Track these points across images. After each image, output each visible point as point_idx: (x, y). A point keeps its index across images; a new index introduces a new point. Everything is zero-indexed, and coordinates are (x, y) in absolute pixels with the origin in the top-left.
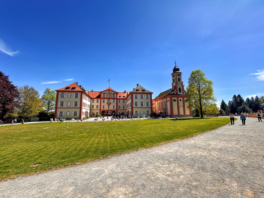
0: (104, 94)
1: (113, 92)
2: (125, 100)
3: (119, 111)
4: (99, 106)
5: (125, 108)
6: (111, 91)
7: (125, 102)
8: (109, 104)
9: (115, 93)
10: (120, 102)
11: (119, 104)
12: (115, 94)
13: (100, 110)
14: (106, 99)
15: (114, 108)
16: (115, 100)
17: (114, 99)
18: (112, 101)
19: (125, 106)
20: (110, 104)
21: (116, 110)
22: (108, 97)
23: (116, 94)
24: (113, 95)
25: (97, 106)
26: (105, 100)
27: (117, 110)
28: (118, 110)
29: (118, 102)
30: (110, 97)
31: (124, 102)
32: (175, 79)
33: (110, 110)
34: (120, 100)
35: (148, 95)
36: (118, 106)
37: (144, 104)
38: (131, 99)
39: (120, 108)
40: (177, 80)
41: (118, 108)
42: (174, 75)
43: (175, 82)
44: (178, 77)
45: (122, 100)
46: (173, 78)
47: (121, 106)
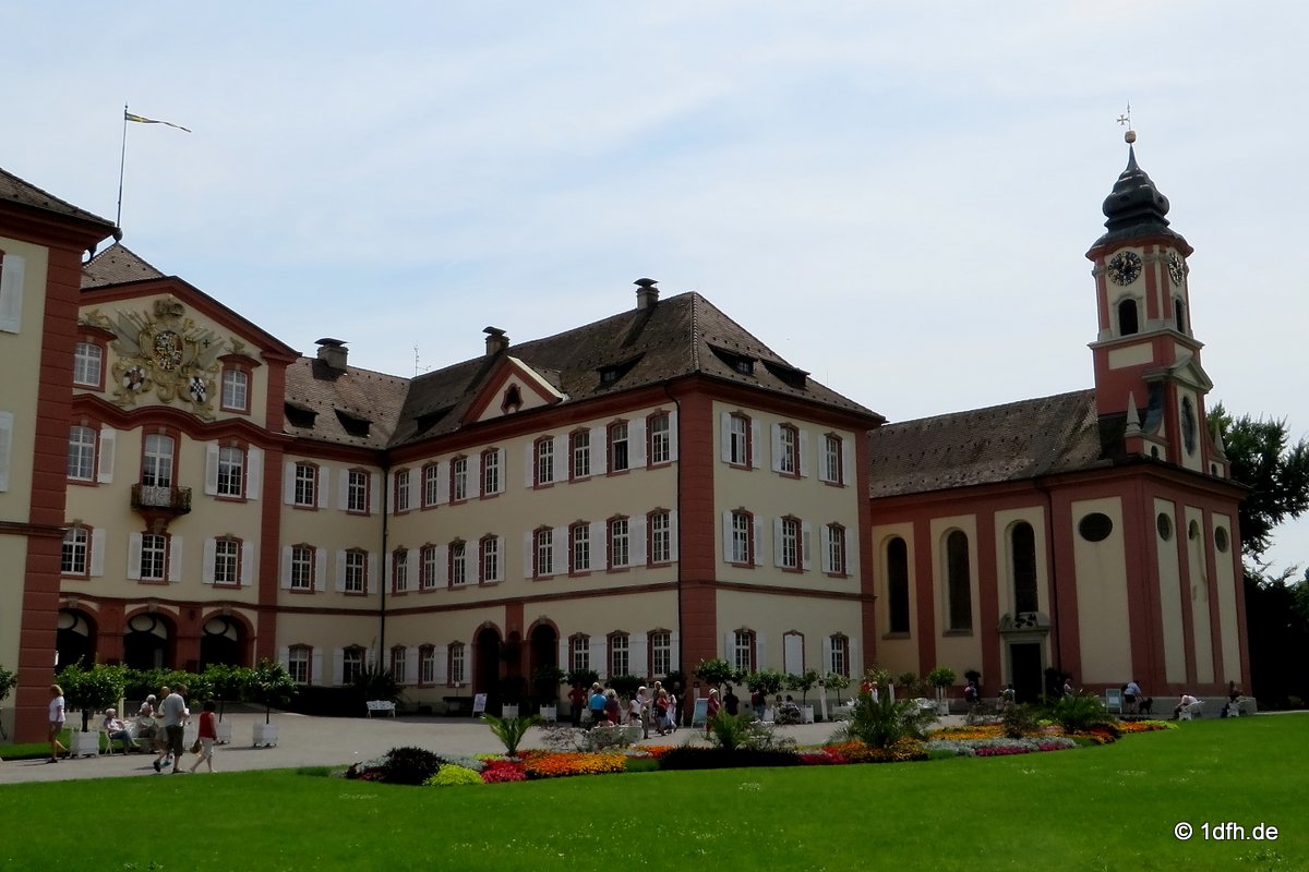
0: (97, 335)
1: (225, 339)
2: (376, 478)
3: (290, 630)
5: (373, 587)
6: (190, 312)
7: (375, 507)
8: (158, 515)
9: (253, 351)
10: (307, 494)
11: (296, 527)
12: (244, 363)
14: (122, 419)
15: (226, 570)
16: (256, 456)
17: (231, 435)
18: (199, 461)
19: (373, 559)
20: (180, 506)
21: (252, 616)
22: (149, 399)
23: (261, 375)
24: (226, 374)
26: (108, 433)
28: (282, 618)
29: (289, 495)
30: (177, 404)
31: (358, 501)
32: (1144, 301)
33: (176, 610)
34: (317, 467)
35: (834, 441)
36: (286, 553)
37: (807, 542)
38: (675, 468)
39: (303, 576)
40: (1167, 315)
41: (285, 581)
42: (1130, 256)
43: (1140, 332)
44: (1173, 290)
45: (345, 475)
46: (1116, 292)
47: (321, 554)
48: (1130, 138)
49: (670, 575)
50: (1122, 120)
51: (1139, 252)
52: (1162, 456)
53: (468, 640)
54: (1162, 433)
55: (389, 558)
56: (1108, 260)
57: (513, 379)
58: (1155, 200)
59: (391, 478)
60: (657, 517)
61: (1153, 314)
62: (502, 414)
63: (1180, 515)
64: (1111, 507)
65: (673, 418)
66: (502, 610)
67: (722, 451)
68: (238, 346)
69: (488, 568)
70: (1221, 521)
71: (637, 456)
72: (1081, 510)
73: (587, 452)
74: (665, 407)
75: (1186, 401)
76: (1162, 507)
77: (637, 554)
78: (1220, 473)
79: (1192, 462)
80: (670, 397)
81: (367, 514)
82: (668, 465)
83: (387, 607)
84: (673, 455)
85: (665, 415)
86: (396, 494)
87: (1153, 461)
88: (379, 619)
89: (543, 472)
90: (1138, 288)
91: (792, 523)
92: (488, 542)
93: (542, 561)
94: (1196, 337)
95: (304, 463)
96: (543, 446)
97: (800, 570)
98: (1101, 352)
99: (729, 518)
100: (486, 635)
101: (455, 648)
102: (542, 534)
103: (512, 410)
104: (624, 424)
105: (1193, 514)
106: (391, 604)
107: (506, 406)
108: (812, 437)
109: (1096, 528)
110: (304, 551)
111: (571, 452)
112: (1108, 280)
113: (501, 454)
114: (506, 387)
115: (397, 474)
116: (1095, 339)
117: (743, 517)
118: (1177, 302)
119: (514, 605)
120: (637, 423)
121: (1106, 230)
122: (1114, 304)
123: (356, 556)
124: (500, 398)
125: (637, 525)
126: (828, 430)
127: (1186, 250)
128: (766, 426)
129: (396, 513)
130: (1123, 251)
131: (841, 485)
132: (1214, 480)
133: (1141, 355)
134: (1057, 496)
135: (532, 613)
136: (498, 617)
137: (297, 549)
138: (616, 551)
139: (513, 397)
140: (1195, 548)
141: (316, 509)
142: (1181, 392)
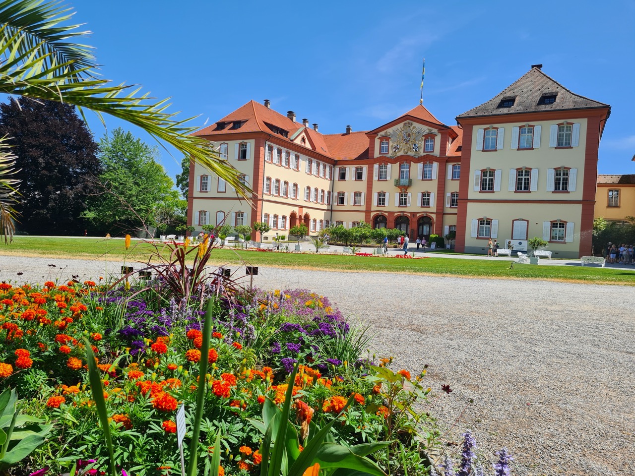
0: (386, 138)
1: (425, 129)
3: (450, 220)
4: (363, 194)
6: (415, 124)
8: (404, 187)
9: (435, 131)
10: (457, 174)
12: (431, 136)
13: (368, 211)
14: (393, 161)
15: (425, 202)
16: (435, 165)
17: (427, 160)
18: (417, 169)
20: (410, 184)
22: (401, 153)
23: (438, 139)
24: (426, 140)
25: (357, 194)
26: (389, 165)
28: (447, 217)
29: (449, 176)
30: (410, 153)
33: (409, 215)
36: (448, 195)
41: (448, 205)
68: (431, 130)
95: (456, 165)
97: (529, 192)
99: (478, 173)
117: (491, 171)
137: (453, 194)
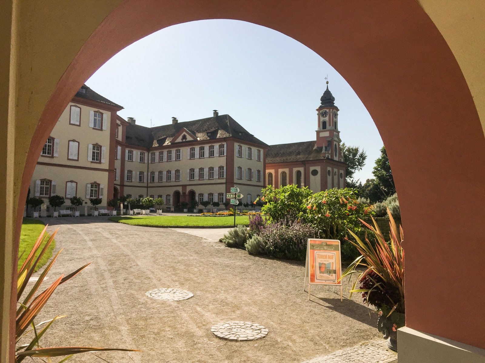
2: (146, 154)
5: (145, 181)
7: (146, 161)
10: (131, 158)
11: (128, 166)
19: (145, 174)
21: (119, 187)
27: (122, 185)
28: (125, 188)
29: (127, 159)
31: (142, 160)
32: (328, 122)
34: (133, 151)
35: (259, 151)
36: (126, 172)
37: (253, 174)
38: (225, 157)
39: (130, 178)
40: (333, 125)
41: (126, 179)
42: (326, 111)
43: (327, 129)
44: (334, 119)
45: (139, 153)
46: (322, 119)
47: (134, 173)
48: (327, 83)
49: (224, 181)
50: (326, 78)
51: (328, 110)
52: (330, 157)
53: (172, 193)
54: (330, 152)
55: (149, 174)
56: (321, 111)
57: (184, 133)
58: (332, 98)
59: (150, 155)
60: (221, 168)
61: (330, 125)
62: (182, 141)
63: (333, 170)
64: (318, 168)
65: (225, 146)
66: (181, 187)
67: (236, 154)
69: (177, 177)
70: (342, 171)
71: (216, 154)
72: (312, 169)
73: (204, 152)
74: (223, 143)
75: (335, 145)
76: (329, 169)
77: (216, 176)
78: (342, 161)
79: (336, 159)
80: (225, 141)
81: (144, 163)
82: (224, 156)
83: (149, 186)
84: (225, 154)
85: (223, 145)
86: (151, 158)
87: (328, 158)
88: (146, 189)
89: (192, 156)
90: (327, 119)
91: (250, 169)
92: (177, 171)
93: (192, 176)
94: (339, 130)
95: (130, 150)
96: (193, 150)
97: (251, 180)
98: (318, 133)
99: (237, 169)
100: (177, 194)
101: (168, 196)
102: (192, 170)
103: (184, 140)
104: (213, 146)
105: (336, 170)
106: (150, 185)
107: (182, 139)
108: (254, 150)
109: (315, 173)
110: (130, 172)
111: (200, 152)
112: (321, 116)
113: (181, 151)
114: (182, 135)
115: (151, 153)
116: (317, 130)
117: (240, 168)
118: (335, 122)
119: (184, 186)
120: (216, 146)
121: (321, 105)
122: (321, 122)
123: (141, 173)
124: (181, 137)
125: (216, 169)
126: (258, 149)
127: (338, 110)
128: (245, 147)
129: (151, 163)
130: (324, 110)
131: (260, 161)
132: (341, 162)
133: (326, 134)
134: (307, 165)
135: (188, 189)
136: (180, 189)
137: (128, 171)
138: (211, 175)
139: (184, 137)
140: (336, 178)
141: (132, 161)
142: (335, 143)
